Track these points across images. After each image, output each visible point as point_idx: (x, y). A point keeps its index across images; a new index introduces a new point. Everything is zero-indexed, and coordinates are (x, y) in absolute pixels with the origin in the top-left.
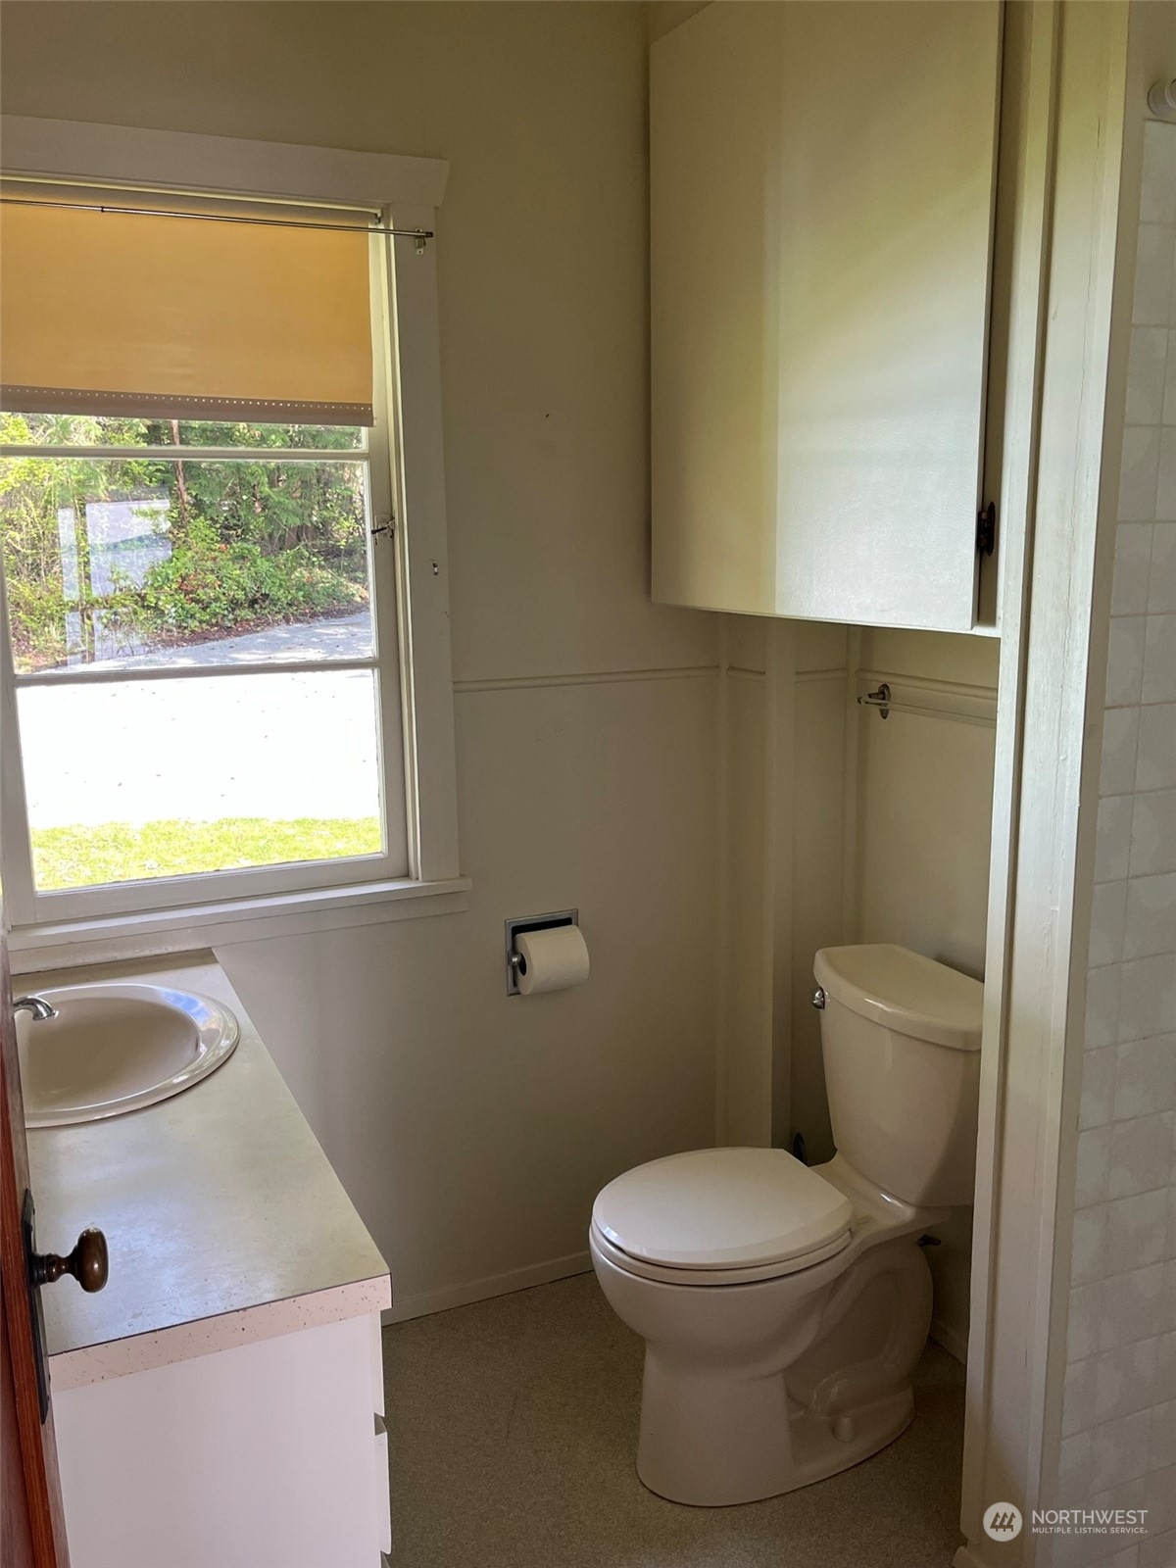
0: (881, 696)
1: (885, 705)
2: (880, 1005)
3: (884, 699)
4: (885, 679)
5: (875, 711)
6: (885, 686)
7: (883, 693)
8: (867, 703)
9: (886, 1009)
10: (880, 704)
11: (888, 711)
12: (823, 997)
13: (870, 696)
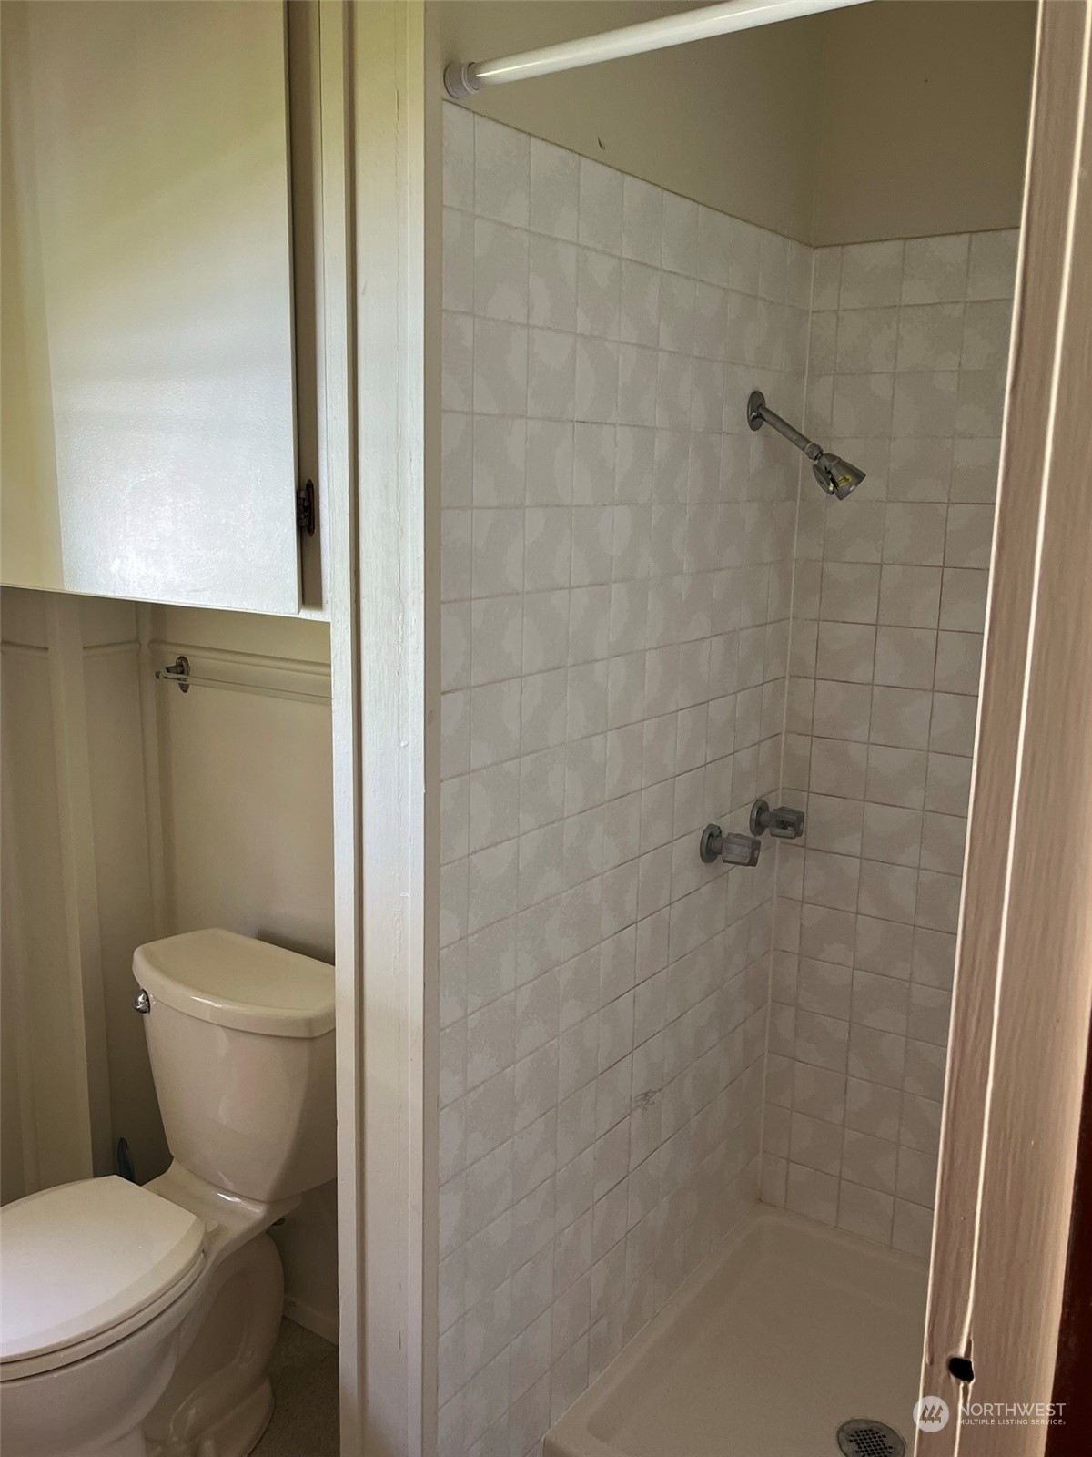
0: (180, 669)
1: (185, 679)
2: (210, 1002)
3: (182, 673)
4: (182, 651)
5: (175, 686)
6: (182, 658)
7: (182, 666)
8: (166, 678)
9: (216, 1005)
10: (179, 679)
11: (188, 685)
12: (148, 1000)
13: (168, 670)
